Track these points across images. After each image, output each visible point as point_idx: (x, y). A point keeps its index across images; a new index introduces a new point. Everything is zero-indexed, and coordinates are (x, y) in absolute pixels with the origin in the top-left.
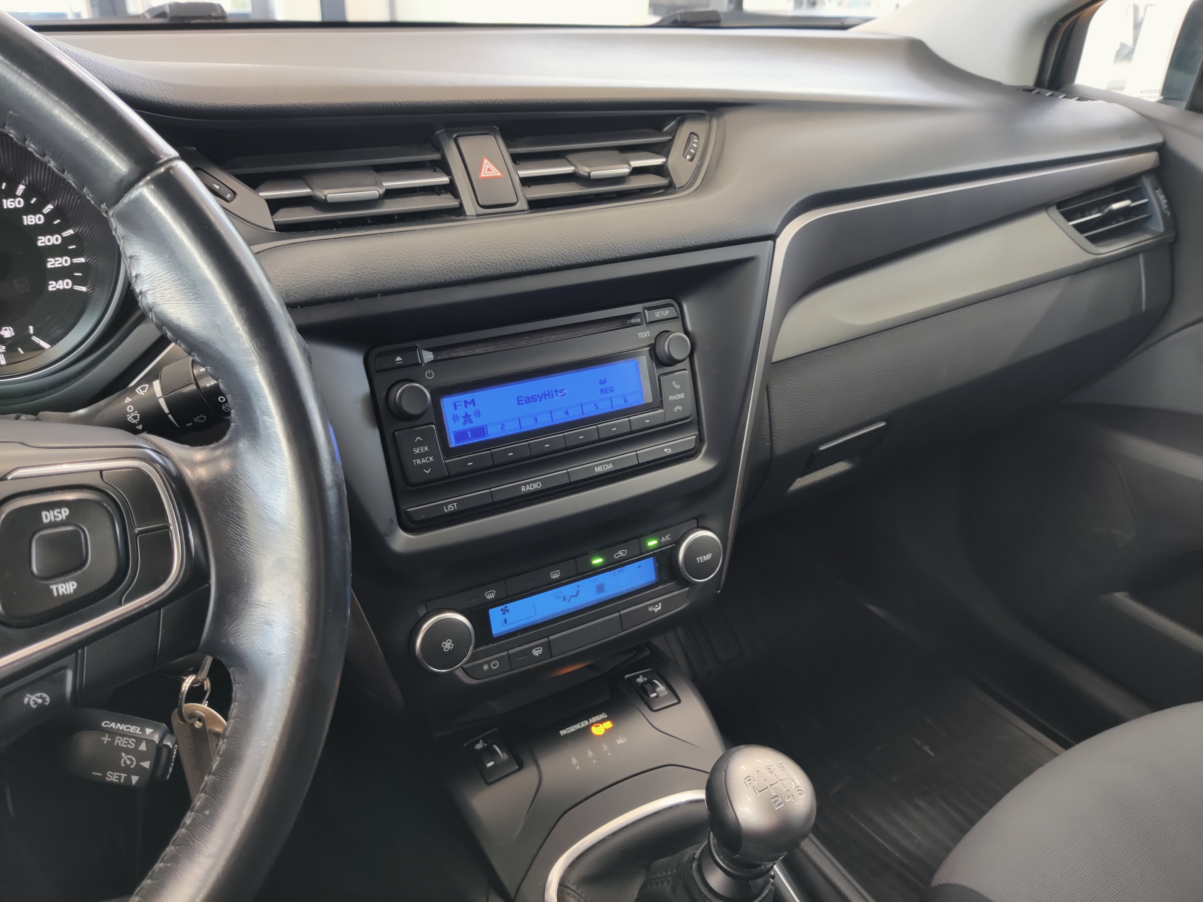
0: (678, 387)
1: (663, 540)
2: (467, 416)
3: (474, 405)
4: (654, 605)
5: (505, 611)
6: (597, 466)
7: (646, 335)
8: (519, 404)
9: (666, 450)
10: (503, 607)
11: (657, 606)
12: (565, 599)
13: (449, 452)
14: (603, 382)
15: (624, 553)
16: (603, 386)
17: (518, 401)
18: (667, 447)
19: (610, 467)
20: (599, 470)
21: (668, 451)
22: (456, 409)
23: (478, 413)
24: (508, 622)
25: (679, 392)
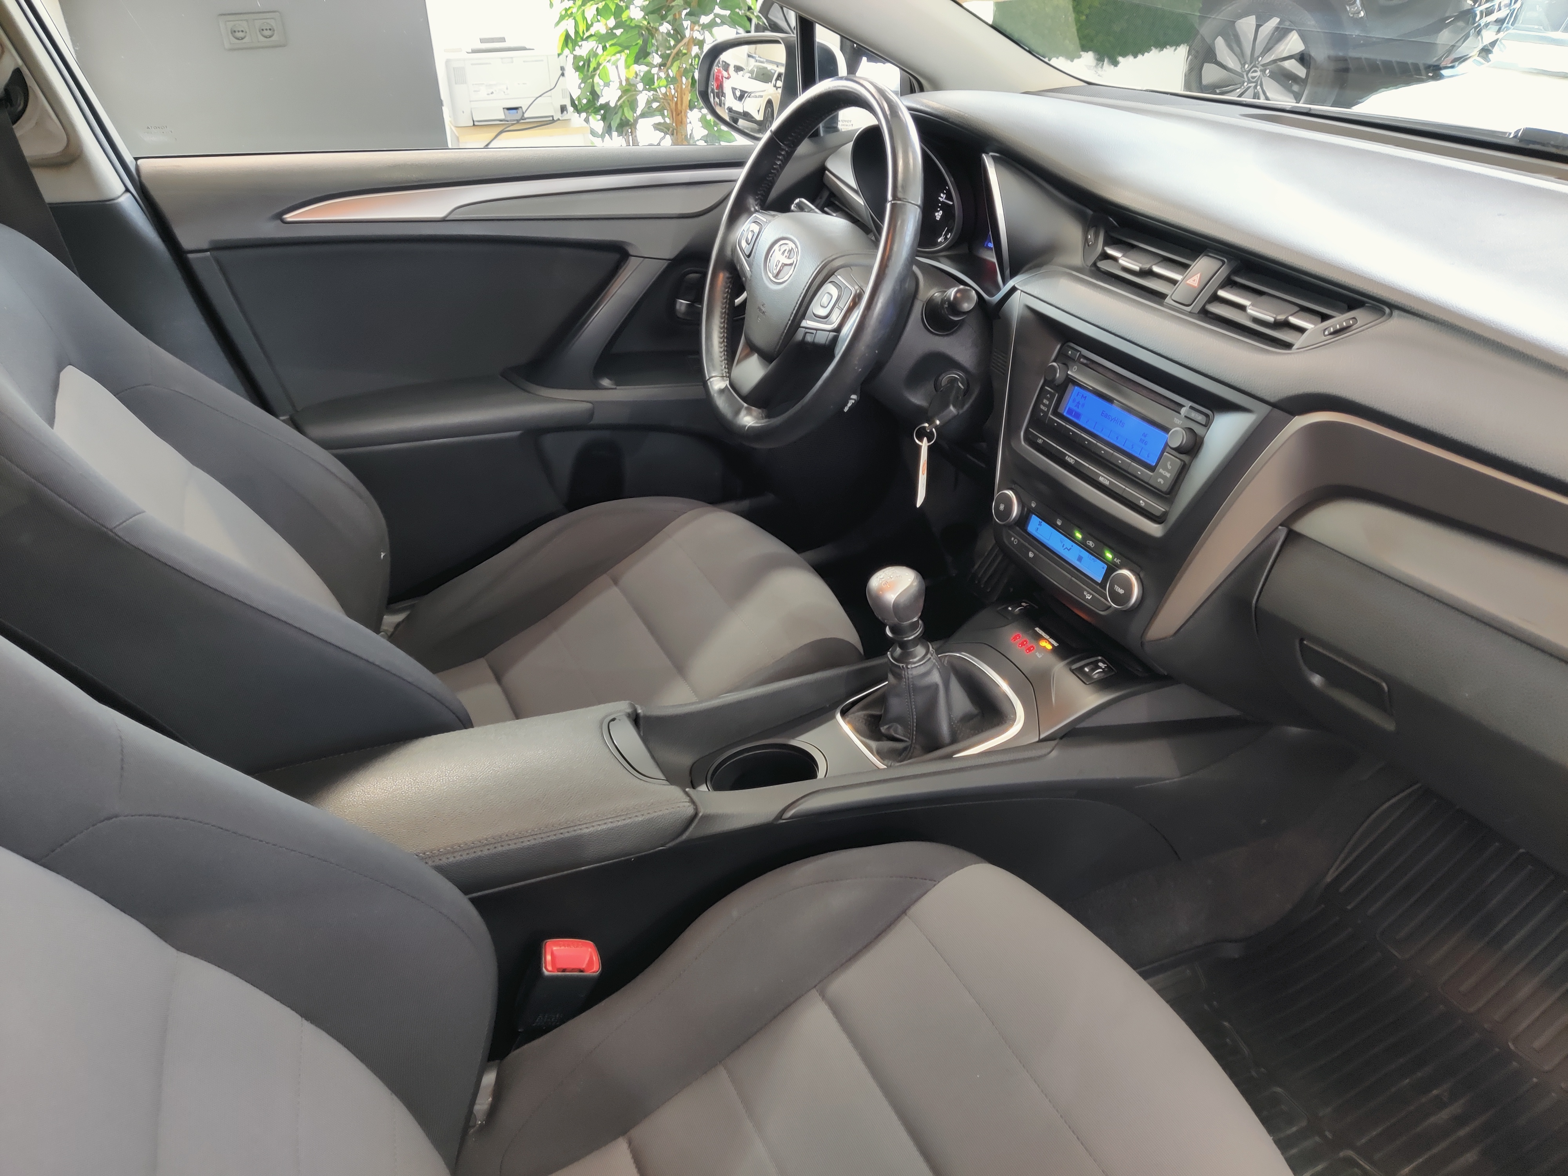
0: (1169, 467)
1: (1115, 560)
2: (1079, 403)
3: (1085, 400)
4: (1089, 593)
5: (1040, 524)
6: (1102, 476)
7: (1178, 423)
8: (1101, 415)
9: (1141, 502)
10: (1041, 521)
11: (1089, 595)
12: (1063, 546)
13: (1056, 413)
14: (1144, 435)
15: (1093, 545)
16: (1143, 438)
17: (1102, 413)
18: (1144, 501)
19: (1107, 483)
20: (1101, 479)
21: (1142, 503)
22: (1077, 395)
23: (1083, 405)
24: (1038, 531)
25: (1168, 471)
